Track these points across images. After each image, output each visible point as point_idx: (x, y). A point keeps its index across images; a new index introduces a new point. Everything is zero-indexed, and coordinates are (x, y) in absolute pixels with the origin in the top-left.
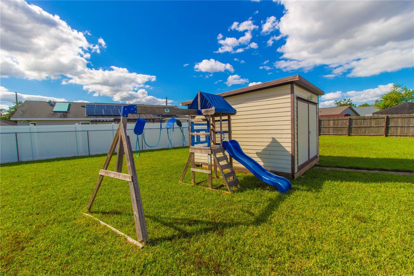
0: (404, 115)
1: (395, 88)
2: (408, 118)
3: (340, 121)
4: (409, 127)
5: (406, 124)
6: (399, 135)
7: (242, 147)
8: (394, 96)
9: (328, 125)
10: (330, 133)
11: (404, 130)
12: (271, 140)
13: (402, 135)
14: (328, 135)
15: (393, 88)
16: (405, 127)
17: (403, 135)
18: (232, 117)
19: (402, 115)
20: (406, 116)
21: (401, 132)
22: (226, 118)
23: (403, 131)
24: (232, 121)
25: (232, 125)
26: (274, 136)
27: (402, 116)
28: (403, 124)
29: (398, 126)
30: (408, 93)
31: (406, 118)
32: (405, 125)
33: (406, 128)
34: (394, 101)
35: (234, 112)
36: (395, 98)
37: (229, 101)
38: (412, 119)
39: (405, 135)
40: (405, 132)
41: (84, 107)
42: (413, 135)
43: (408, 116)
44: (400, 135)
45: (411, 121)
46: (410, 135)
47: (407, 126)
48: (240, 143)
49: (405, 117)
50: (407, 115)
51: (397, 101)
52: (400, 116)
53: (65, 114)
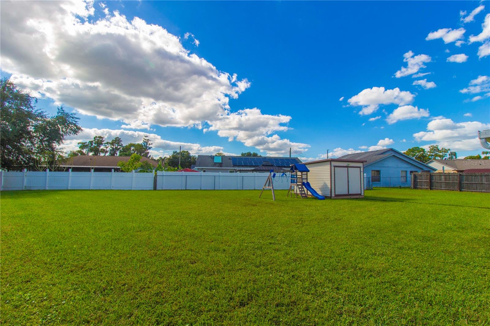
3: (451, 177)
7: (311, 186)
9: (440, 180)
10: (442, 188)
12: (324, 183)
14: (440, 189)
18: (308, 173)
22: (306, 173)
24: (308, 175)
25: (308, 176)
26: (325, 181)
35: (309, 171)
37: (307, 166)
41: (230, 159)
48: (310, 184)
53: (220, 165)
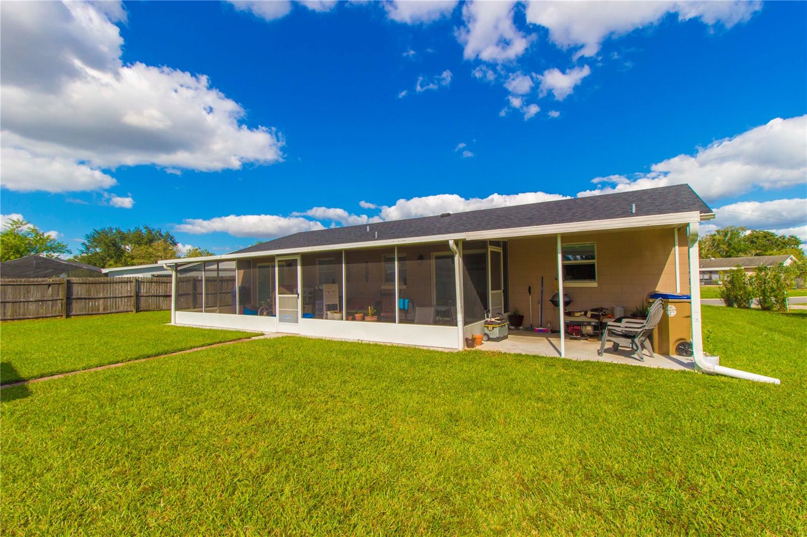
0: (18, 279)
1: (15, 226)
2: (26, 286)
4: (28, 302)
5: (22, 296)
6: (9, 318)
8: (13, 241)
11: (20, 307)
13: (15, 317)
15: (10, 225)
16: (20, 302)
17: (18, 317)
19: (15, 280)
20: (21, 281)
21: (12, 312)
23: (18, 310)
27: (14, 282)
28: (16, 298)
29: (7, 300)
30: (41, 239)
31: (22, 286)
32: (20, 298)
33: (22, 303)
34: (12, 251)
36: (16, 246)
38: (32, 286)
39: (21, 317)
40: (21, 312)
42: (35, 316)
43: (25, 281)
44: (11, 318)
45: (32, 292)
46: (30, 317)
47: (24, 300)
49: (19, 283)
50: (23, 280)
51: (18, 252)
52: (11, 282)
